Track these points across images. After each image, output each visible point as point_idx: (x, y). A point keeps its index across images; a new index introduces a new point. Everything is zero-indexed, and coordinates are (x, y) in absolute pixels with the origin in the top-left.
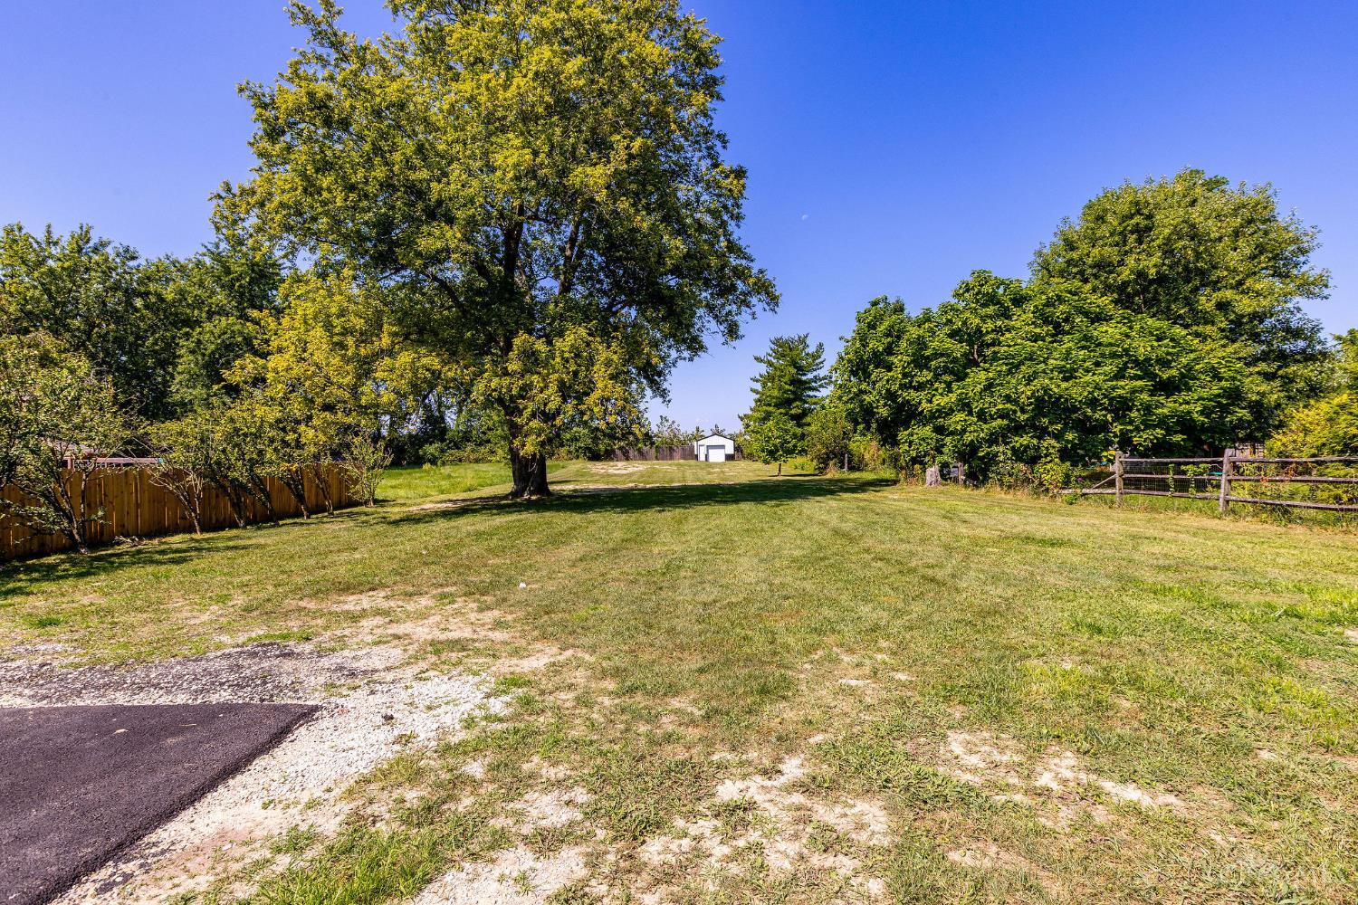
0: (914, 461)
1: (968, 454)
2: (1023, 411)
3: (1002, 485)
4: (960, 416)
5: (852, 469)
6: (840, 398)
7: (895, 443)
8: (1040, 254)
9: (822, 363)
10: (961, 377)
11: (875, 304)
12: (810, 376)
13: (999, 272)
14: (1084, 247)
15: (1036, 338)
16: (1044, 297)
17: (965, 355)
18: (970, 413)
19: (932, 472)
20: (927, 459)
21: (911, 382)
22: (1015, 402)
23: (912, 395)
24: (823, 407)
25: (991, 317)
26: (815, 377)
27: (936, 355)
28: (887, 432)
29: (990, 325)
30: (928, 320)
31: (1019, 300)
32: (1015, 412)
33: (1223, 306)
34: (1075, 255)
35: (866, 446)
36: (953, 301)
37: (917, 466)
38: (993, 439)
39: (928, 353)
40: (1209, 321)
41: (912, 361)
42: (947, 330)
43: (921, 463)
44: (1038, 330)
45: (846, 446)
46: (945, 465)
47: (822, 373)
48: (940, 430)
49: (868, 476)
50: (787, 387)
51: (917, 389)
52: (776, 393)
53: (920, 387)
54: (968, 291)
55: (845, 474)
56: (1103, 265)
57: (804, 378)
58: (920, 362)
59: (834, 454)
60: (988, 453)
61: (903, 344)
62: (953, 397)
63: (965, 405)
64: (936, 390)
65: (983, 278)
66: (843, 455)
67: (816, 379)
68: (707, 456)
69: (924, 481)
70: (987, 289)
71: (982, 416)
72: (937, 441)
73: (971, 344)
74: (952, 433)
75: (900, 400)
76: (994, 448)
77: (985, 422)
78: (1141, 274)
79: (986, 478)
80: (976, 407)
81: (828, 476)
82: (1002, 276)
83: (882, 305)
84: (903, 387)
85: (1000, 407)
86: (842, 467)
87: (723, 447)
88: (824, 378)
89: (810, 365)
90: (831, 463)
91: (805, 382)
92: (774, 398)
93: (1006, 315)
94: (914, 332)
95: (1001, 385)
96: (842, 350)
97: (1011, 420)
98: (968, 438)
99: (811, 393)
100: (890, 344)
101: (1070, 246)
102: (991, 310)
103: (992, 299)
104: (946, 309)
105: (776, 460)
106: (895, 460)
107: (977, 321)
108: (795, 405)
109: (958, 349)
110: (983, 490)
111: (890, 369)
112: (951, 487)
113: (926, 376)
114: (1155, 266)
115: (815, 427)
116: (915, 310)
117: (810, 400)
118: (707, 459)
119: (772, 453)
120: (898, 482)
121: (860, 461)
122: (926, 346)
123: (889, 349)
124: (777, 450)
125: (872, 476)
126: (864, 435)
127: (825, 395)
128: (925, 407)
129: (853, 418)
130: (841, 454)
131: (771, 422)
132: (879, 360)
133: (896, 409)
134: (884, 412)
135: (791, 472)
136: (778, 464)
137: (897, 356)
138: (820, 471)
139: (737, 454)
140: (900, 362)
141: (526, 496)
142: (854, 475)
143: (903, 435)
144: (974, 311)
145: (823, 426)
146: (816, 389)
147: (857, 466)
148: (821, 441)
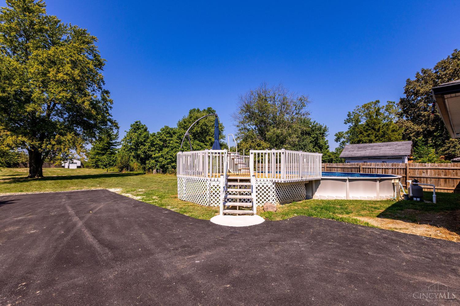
0: (150, 168)
1: (162, 167)
2: (174, 158)
3: (169, 173)
4: (161, 159)
5: (131, 171)
6: (124, 150)
7: (145, 164)
8: (179, 122)
9: (118, 138)
10: (161, 149)
11: (137, 122)
12: (114, 141)
13: (170, 127)
14: (187, 123)
16: (179, 134)
17: (163, 145)
18: (163, 158)
19: (155, 171)
20: (153, 168)
21: (150, 150)
22: (172, 156)
23: (150, 153)
24: (119, 152)
25: (168, 137)
26: (116, 142)
27: (157, 144)
28: (143, 161)
29: (168, 139)
30: (154, 136)
31: (174, 133)
32: (172, 158)
33: (210, 139)
34: (186, 125)
35: (135, 164)
36: (160, 132)
37: (151, 170)
38: (168, 164)
39: (154, 143)
40: (208, 142)
41: (151, 145)
42: (158, 138)
44: (178, 141)
45: (129, 164)
46: (157, 169)
47: (118, 141)
48: (156, 161)
49: (135, 172)
50: (106, 144)
52: (101, 146)
53: (152, 151)
54: (164, 130)
55: (129, 172)
57: (111, 142)
58: (153, 145)
59: (125, 166)
60: (167, 167)
61: (149, 140)
62: (160, 154)
63: (162, 156)
64: (156, 152)
65: (167, 127)
66: (128, 167)
67: (116, 143)
68: (68, 167)
69: (152, 173)
70: (168, 130)
71: (166, 159)
72: (156, 164)
73: (164, 142)
74: (160, 162)
75: (147, 154)
76: (168, 166)
77: (166, 160)
78: (197, 131)
79: (166, 172)
80: (165, 157)
81: (123, 173)
82: (171, 127)
83: (138, 123)
84: (148, 151)
85: (169, 157)
86: (128, 170)
87: (76, 163)
88: (118, 143)
89: (114, 138)
90: (124, 169)
91: (112, 143)
92: (100, 148)
93: (172, 137)
94: (151, 139)
95: (170, 153)
96: (126, 135)
97: (172, 160)
98: (163, 163)
99: (114, 147)
100: (145, 140)
101: (185, 123)
102: (168, 135)
103: (169, 133)
106: (144, 169)
107: (165, 138)
108: (108, 150)
109: (162, 143)
110: (165, 175)
111: (145, 146)
112: (159, 174)
113: (153, 149)
114: (199, 130)
115: (119, 159)
116: (151, 133)
117: (114, 149)
118: (68, 168)
119: (105, 166)
120: (145, 174)
121: (133, 168)
122: (154, 142)
123: (145, 141)
124: (107, 165)
125: (137, 173)
126: (132, 161)
127: (119, 148)
128: (153, 156)
129: (134, 157)
130: (127, 167)
131: (105, 156)
132: (142, 144)
133: (146, 156)
134: (143, 156)
135: (110, 172)
136: (107, 169)
137: (147, 143)
138: (120, 171)
139: (82, 166)
140: (148, 145)
141: (36, 177)
142: (132, 172)
143: (147, 162)
144: (165, 135)
145: (122, 158)
146: (116, 146)
147: (132, 170)
148: (121, 162)
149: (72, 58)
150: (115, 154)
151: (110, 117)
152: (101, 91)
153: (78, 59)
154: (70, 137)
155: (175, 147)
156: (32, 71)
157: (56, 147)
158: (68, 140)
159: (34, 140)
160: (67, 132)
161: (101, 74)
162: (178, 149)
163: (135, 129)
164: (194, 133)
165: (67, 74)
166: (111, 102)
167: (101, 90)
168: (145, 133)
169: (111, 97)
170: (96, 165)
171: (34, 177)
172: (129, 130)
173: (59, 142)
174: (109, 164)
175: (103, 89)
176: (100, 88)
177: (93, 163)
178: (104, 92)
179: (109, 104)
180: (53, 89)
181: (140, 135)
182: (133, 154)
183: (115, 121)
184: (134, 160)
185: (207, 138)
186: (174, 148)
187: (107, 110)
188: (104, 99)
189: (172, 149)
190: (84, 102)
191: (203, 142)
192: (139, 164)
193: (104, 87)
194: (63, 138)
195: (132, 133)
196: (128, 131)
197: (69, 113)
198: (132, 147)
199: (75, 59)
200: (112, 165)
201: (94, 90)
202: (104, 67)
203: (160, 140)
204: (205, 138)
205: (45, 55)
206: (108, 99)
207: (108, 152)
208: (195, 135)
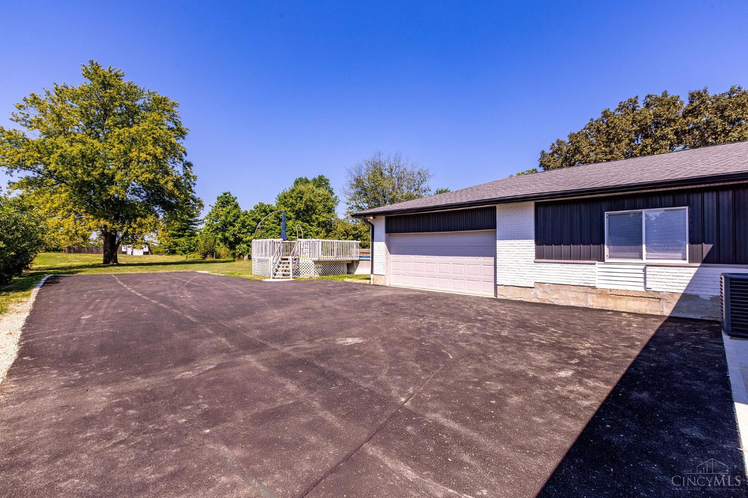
0: (240, 254)
6: (208, 230)
7: (235, 249)
8: (278, 197)
9: (200, 214)
11: (225, 194)
12: (194, 219)
13: (266, 204)
14: (288, 198)
15: (274, 223)
16: (278, 211)
19: (246, 257)
20: (245, 254)
23: (241, 236)
24: (201, 233)
25: (263, 216)
26: (196, 220)
27: (249, 225)
28: (232, 246)
29: (263, 218)
30: (246, 214)
31: (271, 211)
33: (317, 218)
34: (286, 200)
35: (222, 249)
36: (254, 209)
37: (241, 256)
39: (246, 224)
40: (314, 222)
42: (251, 218)
43: (243, 255)
45: (214, 250)
46: (250, 255)
47: (199, 218)
48: (248, 246)
49: (222, 259)
50: (183, 223)
51: (242, 234)
54: (258, 208)
55: (214, 259)
56: (292, 204)
57: (191, 220)
58: (244, 226)
59: (209, 252)
61: (239, 221)
62: (252, 237)
64: (248, 235)
65: (261, 204)
69: (243, 260)
70: (263, 208)
72: (248, 249)
73: (257, 223)
75: (237, 237)
78: (300, 208)
81: (207, 259)
83: (228, 195)
84: (238, 233)
86: (213, 257)
88: (200, 221)
89: (194, 215)
90: (208, 256)
91: (191, 222)
93: (267, 215)
94: (242, 218)
96: (210, 211)
99: (194, 226)
100: (234, 219)
101: (285, 197)
102: (263, 214)
103: (264, 211)
104: (252, 212)
105: (185, 254)
106: (234, 254)
107: (259, 217)
108: (187, 231)
109: (254, 224)
111: (234, 227)
112: (251, 261)
113: (245, 230)
114: (303, 207)
115: (202, 243)
116: (243, 210)
117: (194, 229)
118: (132, 254)
119: (184, 252)
120: (234, 261)
121: (219, 255)
122: (245, 222)
123: (234, 221)
124: (186, 250)
125: (224, 260)
126: (219, 245)
127: (201, 228)
128: (244, 239)
129: (221, 240)
130: (212, 252)
131: (182, 239)
132: (231, 224)
133: (236, 239)
134: (232, 240)
135: (189, 259)
136: (186, 255)
137: (237, 223)
138: (204, 258)
139: (150, 252)
140: (238, 226)
141: (111, 263)
142: (218, 260)
143: (237, 247)
144: (259, 214)
145: (206, 242)
146: (196, 225)
147: (218, 257)
148: (205, 247)
149: (154, 136)
150: (195, 236)
151: (193, 194)
152: (182, 163)
153: (160, 136)
154: (152, 220)
155: (271, 229)
156: (114, 152)
157: (138, 230)
158: (149, 223)
159: (115, 223)
160: (147, 214)
161: (183, 144)
162: (275, 231)
163: (222, 203)
164: (297, 211)
165: (149, 154)
166: (195, 178)
167: (183, 161)
168: (235, 212)
169: (194, 171)
170: (170, 250)
171: (109, 263)
172: (216, 203)
173: (141, 225)
174: (189, 249)
175: (184, 161)
176: (182, 160)
177: (165, 248)
178: (186, 164)
179: (192, 180)
180: (135, 169)
181: (229, 213)
182: (220, 236)
183: (199, 198)
184: (222, 245)
185: (314, 217)
186: (269, 230)
187: (190, 187)
188: (187, 175)
189: (267, 232)
190: (166, 183)
191: (308, 221)
192: (228, 250)
193: (185, 159)
194: (144, 221)
195: (219, 208)
196: (214, 205)
197: (147, 191)
198: (219, 226)
199: (158, 136)
200: (193, 251)
201: (174, 163)
202: (186, 136)
203: (253, 220)
204: (310, 217)
205: (127, 134)
206: (191, 174)
207: (186, 234)
208: (299, 213)
